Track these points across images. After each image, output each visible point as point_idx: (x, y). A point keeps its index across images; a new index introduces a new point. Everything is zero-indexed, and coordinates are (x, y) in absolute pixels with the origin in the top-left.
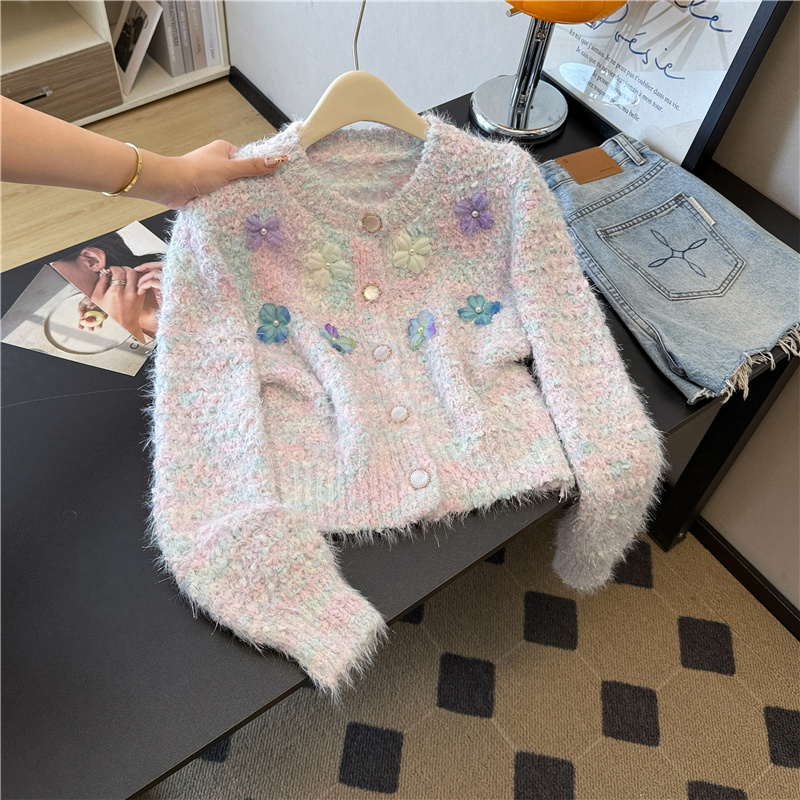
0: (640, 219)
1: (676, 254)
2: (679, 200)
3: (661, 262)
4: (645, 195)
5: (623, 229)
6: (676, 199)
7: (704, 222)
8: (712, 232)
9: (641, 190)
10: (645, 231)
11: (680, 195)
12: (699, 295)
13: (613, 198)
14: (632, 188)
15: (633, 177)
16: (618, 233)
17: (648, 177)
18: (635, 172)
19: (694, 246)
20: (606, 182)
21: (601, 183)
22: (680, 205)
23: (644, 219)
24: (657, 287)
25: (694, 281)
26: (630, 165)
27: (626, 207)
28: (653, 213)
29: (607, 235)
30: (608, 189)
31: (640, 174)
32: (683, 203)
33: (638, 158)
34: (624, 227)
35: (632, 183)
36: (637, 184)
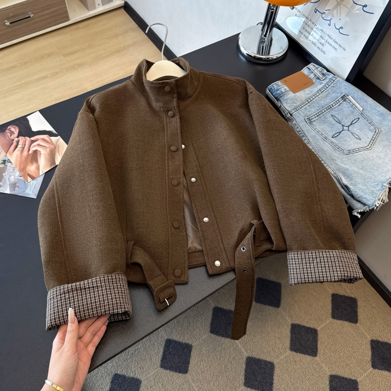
0: (325, 110)
1: (345, 128)
2: (344, 98)
3: (338, 134)
4: (327, 96)
5: (318, 116)
6: (342, 97)
7: (357, 110)
8: (362, 114)
9: (325, 94)
10: (328, 115)
11: (344, 95)
12: (359, 150)
13: (311, 99)
14: (320, 92)
15: (320, 87)
16: (315, 119)
17: (327, 86)
18: (320, 84)
19: (354, 122)
20: (307, 91)
21: (304, 91)
22: (344, 101)
23: (327, 110)
24: (337, 148)
25: (356, 143)
26: (318, 80)
27: (318, 103)
28: (331, 106)
29: (310, 121)
30: (309, 94)
31: (323, 85)
32: (346, 99)
33: (321, 76)
35: (320, 90)
36: (322, 90)
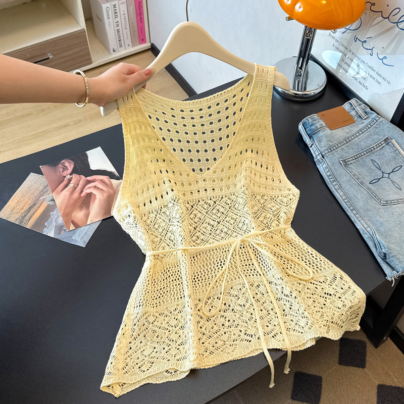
1: (385, 175)
2: (387, 141)
3: (376, 181)
4: (368, 137)
6: (385, 140)
7: (400, 155)
9: (366, 134)
10: (368, 160)
11: (387, 138)
12: (397, 202)
13: (350, 139)
14: (360, 133)
15: (361, 126)
16: (353, 161)
17: (369, 126)
18: (362, 123)
19: (395, 170)
20: (346, 129)
21: (343, 130)
22: (387, 144)
23: (367, 153)
24: (374, 196)
25: (395, 193)
26: (359, 119)
27: (357, 144)
28: (372, 149)
29: (346, 163)
30: (348, 133)
31: (365, 124)
32: (389, 143)
33: (363, 114)
34: (356, 158)
35: (361, 130)
36: (363, 131)
